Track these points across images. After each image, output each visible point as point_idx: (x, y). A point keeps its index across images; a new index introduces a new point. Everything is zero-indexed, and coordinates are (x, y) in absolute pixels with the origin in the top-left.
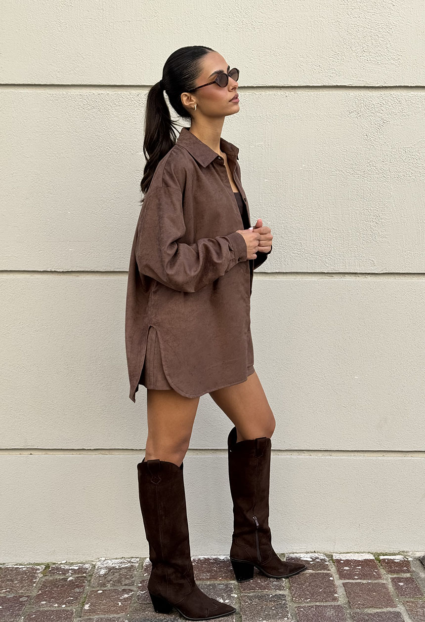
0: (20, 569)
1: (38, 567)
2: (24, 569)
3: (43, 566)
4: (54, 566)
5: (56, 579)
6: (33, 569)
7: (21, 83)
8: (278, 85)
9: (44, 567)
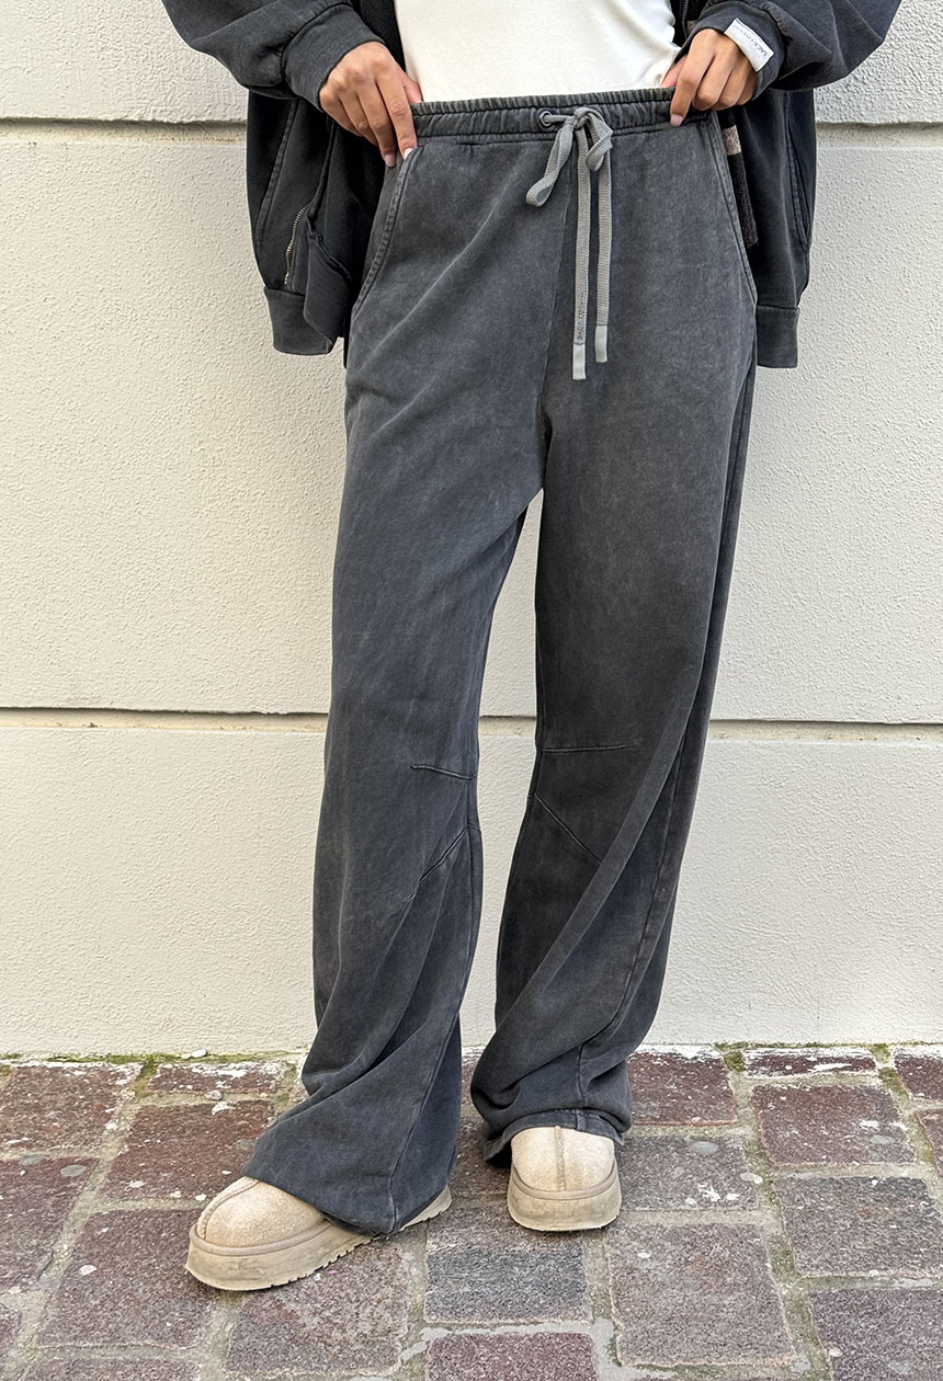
0: (63, 1072)
1: (121, 1068)
2: (77, 1073)
3: (135, 1065)
4: (169, 1066)
5: (177, 1109)
6: (104, 1074)
9: (138, 1067)
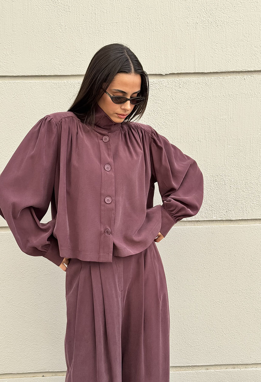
7: (29, 75)
8: (238, 70)
